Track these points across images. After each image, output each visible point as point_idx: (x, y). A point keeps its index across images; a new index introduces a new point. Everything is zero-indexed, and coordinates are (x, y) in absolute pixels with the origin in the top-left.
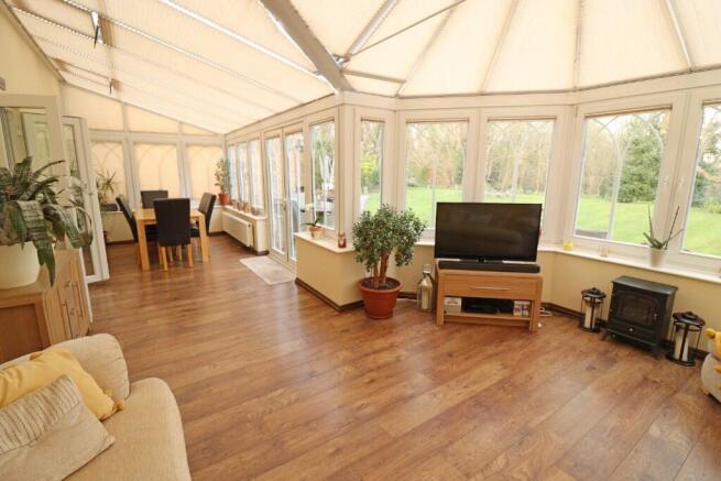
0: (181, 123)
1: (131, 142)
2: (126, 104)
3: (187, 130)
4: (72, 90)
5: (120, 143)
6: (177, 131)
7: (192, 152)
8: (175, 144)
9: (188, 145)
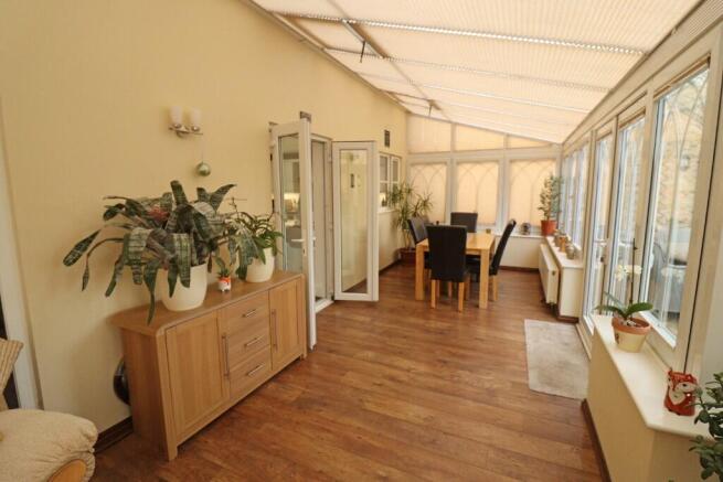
0: (508, 135)
1: (455, 161)
2: (455, 124)
3: (514, 143)
4: (418, 119)
5: (445, 163)
6: (502, 146)
7: (516, 168)
8: (497, 161)
9: (512, 161)
